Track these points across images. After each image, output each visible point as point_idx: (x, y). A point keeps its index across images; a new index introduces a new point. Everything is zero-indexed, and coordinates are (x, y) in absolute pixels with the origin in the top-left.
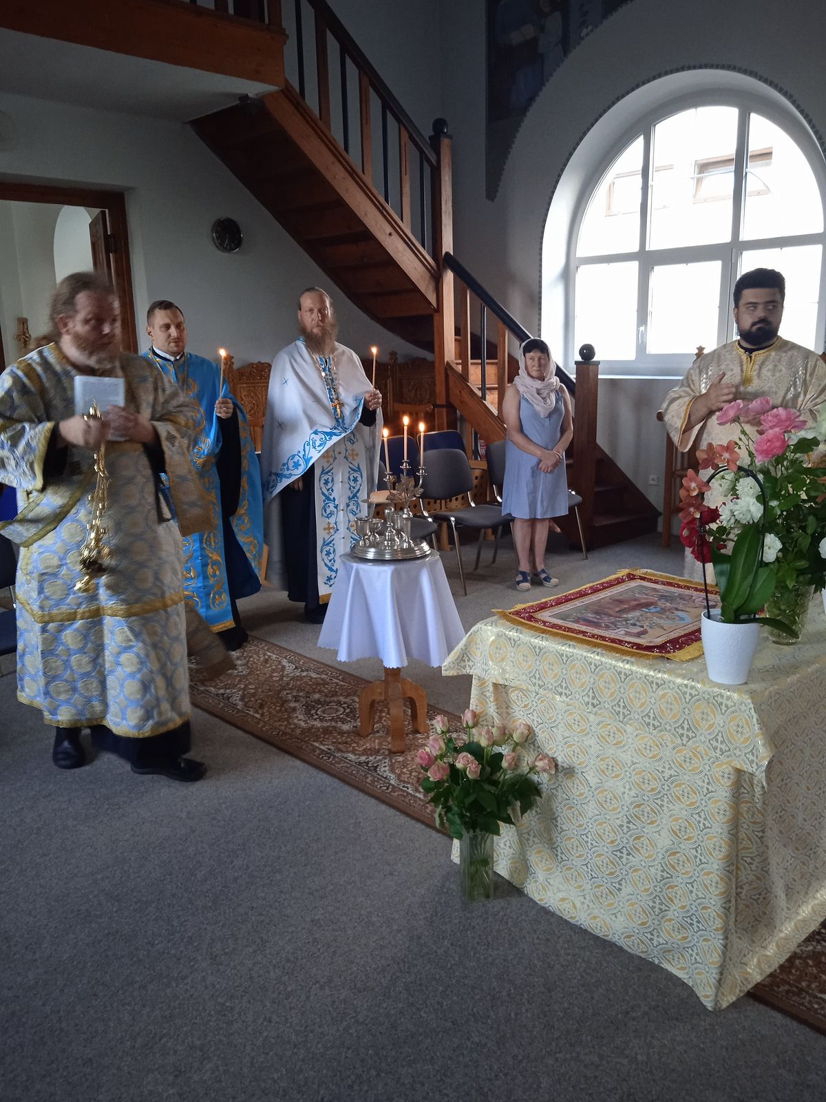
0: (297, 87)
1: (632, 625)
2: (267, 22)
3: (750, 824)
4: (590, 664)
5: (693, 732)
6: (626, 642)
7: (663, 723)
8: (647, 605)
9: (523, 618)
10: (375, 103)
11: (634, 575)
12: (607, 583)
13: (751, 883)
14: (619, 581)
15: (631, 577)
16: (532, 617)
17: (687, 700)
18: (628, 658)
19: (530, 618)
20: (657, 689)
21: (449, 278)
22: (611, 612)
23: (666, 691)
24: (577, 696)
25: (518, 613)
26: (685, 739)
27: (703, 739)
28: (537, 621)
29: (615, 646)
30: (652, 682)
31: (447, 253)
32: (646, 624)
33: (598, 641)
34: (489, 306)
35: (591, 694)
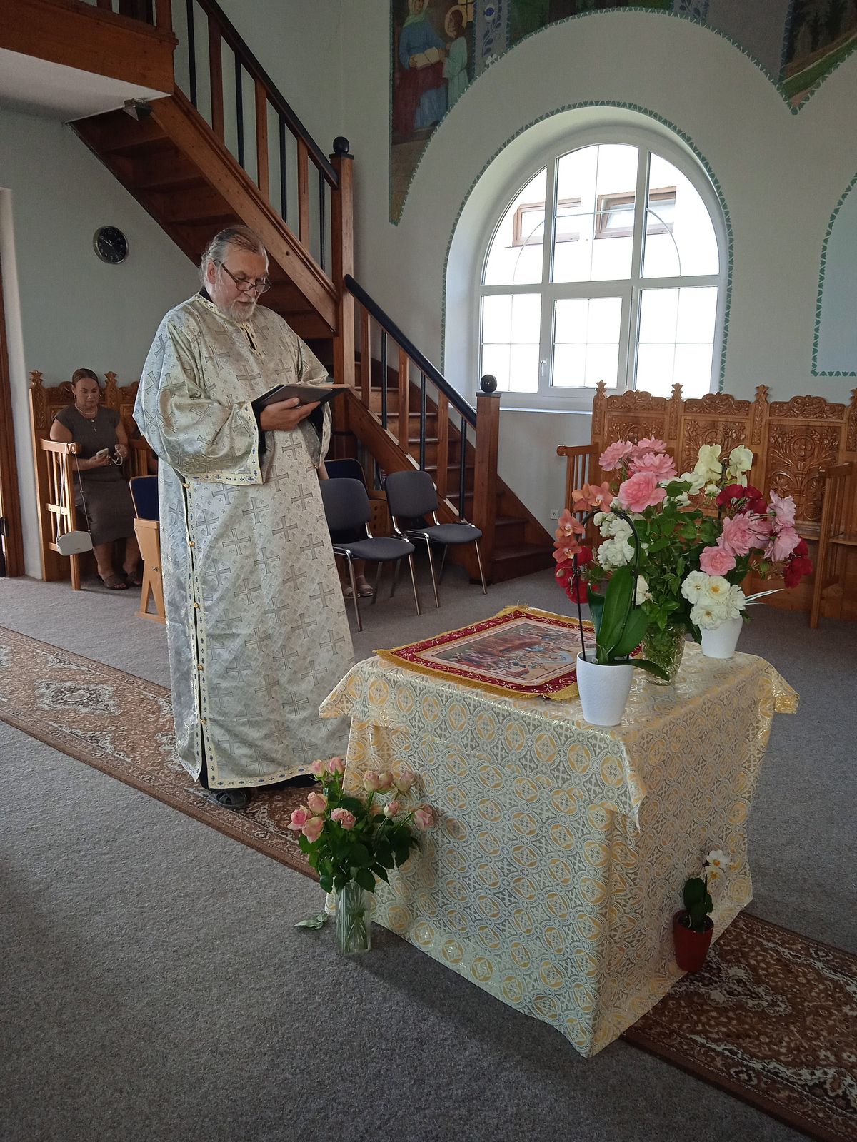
0: (187, 94)
1: (514, 664)
2: (155, 24)
3: (623, 866)
4: (469, 705)
5: (568, 774)
6: (506, 682)
7: (540, 765)
8: (530, 645)
9: (406, 658)
10: (272, 116)
11: (520, 613)
12: (493, 621)
13: (624, 926)
14: (506, 619)
15: (518, 615)
16: (414, 656)
17: (563, 742)
18: (507, 699)
19: (413, 658)
20: (533, 731)
21: (349, 301)
22: (495, 651)
23: (542, 733)
24: (456, 737)
25: (399, 653)
26: (560, 781)
27: (578, 781)
28: (419, 660)
29: (495, 685)
30: (529, 724)
31: (348, 276)
32: (528, 664)
33: (479, 681)
34: (391, 333)
35: (470, 736)
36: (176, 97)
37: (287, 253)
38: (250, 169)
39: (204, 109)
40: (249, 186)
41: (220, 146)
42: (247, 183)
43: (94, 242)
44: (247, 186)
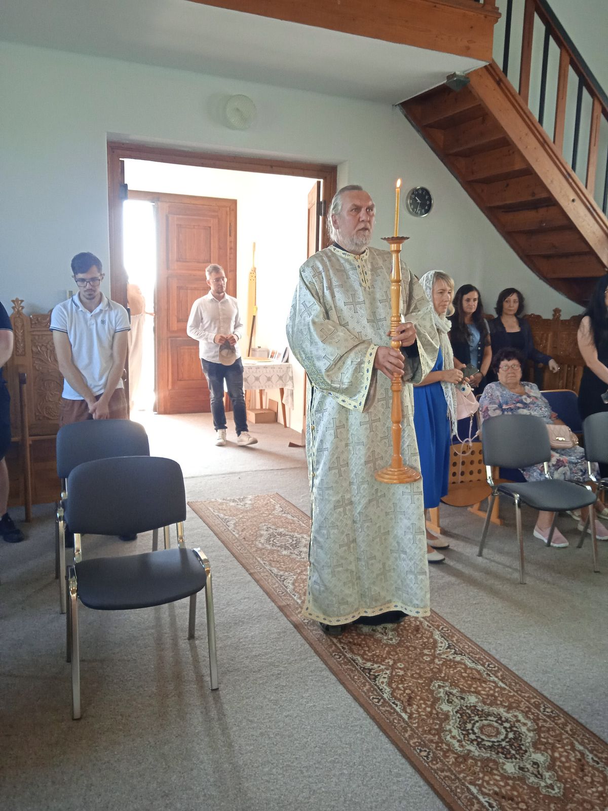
0: (501, 65)
36: (490, 69)
37: (573, 201)
38: (548, 128)
39: (513, 78)
40: (545, 142)
41: (524, 108)
42: (543, 139)
43: (407, 200)
44: (543, 143)
